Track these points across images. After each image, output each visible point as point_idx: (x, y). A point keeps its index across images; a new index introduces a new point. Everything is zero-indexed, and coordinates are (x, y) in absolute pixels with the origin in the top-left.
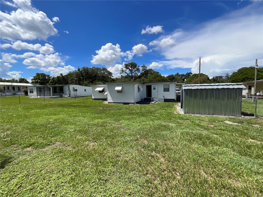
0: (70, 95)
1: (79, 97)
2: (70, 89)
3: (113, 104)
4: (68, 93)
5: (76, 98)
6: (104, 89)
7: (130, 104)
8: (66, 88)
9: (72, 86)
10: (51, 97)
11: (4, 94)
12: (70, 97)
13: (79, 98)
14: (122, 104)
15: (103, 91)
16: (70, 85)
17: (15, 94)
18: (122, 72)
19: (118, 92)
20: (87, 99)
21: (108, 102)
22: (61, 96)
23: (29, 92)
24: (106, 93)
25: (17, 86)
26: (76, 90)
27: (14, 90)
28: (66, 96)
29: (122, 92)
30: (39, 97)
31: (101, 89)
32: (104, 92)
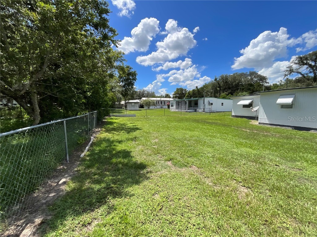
0: (204, 109)
1: (215, 112)
2: (205, 103)
3: (269, 126)
4: (202, 107)
5: (211, 113)
6: (252, 102)
8: (201, 101)
9: (207, 100)
10: (186, 111)
11: (156, 107)
12: (204, 111)
13: (214, 114)
14: (290, 129)
15: (250, 106)
16: (205, 99)
17: (162, 108)
18: (291, 73)
19: (284, 106)
20: (224, 115)
21: (259, 123)
22: (196, 111)
23: (170, 105)
24: (255, 109)
25: (163, 100)
26: (212, 104)
27: (162, 104)
28: (200, 111)
29: (292, 108)
30: (177, 110)
31: (247, 102)
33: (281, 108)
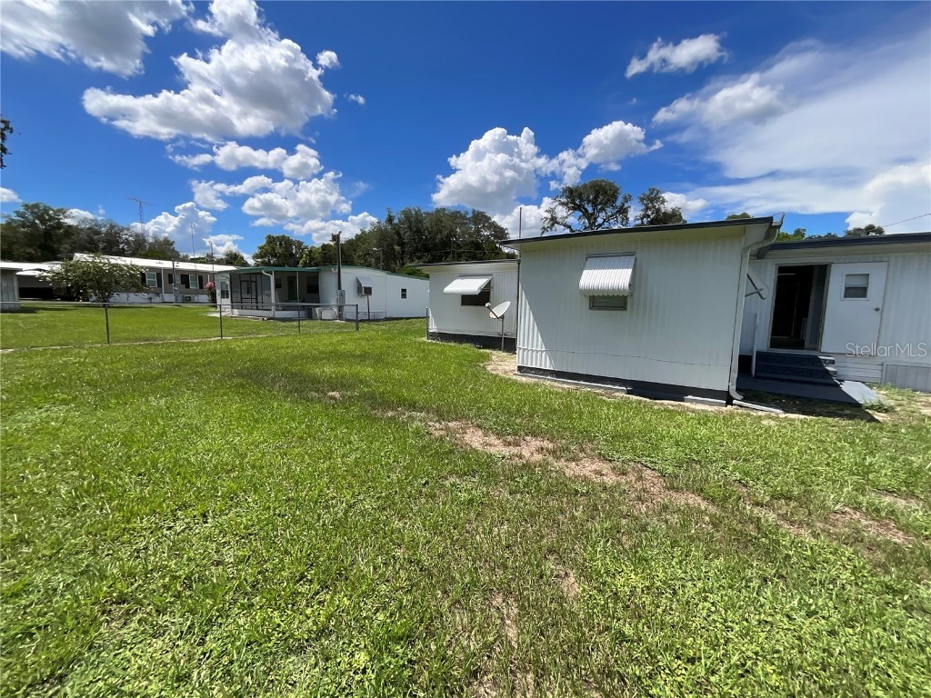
0: (340, 308)
1: (379, 320)
2: (343, 288)
3: (548, 382)
4: (333, 302)
5: (360, 325)
6: (489, 285)
7: (694, 405)
8: (327, 280)
9: (350, 275)
10: (270, 314)
11: (158, 299)
12: (340, 317)
13: (373, 326)
14: (620, 394)
16: (342, 270)
17: (188, 300)
18: (553, 225)
20: (406, 333)
21: (520, 368)
22: (310, 316)
23: (218, 292)
24: (500, 310)
25: (195, 272)
26: (368, 291)
27: (188, 287)
28: (327, 314)
29: (624, 307)
32: (487, 305)
33: (590, 308)
